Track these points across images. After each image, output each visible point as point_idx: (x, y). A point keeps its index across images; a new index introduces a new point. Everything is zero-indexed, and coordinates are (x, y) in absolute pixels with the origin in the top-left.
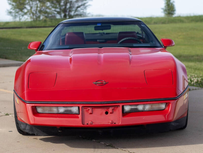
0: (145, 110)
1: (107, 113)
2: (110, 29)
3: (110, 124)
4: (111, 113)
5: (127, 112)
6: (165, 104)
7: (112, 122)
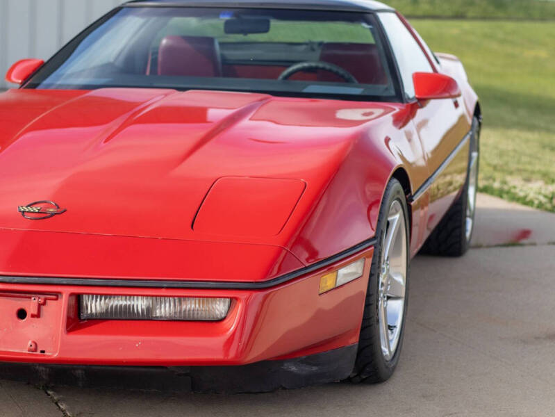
0: (158, 315)
1: (22, 314)
2: (266, 30)
3: (25, 354)
4: (33, 316)
5: (94, 317)
6: (228, 300)
7: (33, 347)
